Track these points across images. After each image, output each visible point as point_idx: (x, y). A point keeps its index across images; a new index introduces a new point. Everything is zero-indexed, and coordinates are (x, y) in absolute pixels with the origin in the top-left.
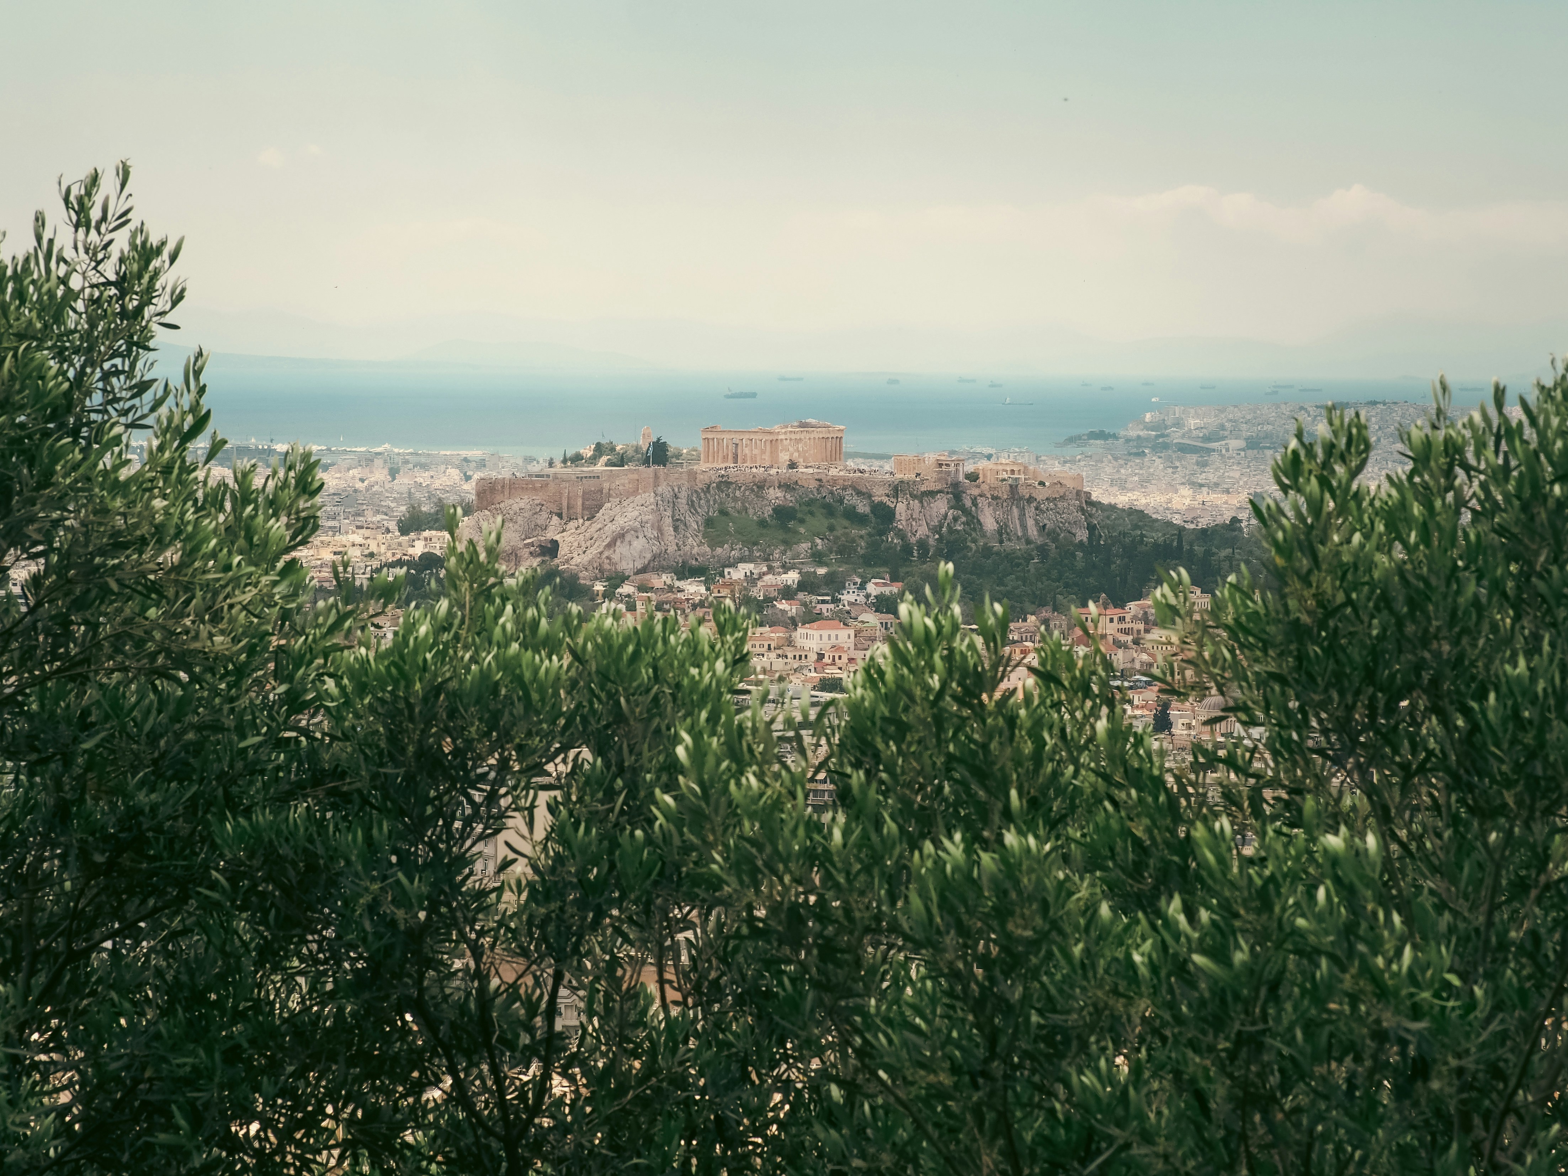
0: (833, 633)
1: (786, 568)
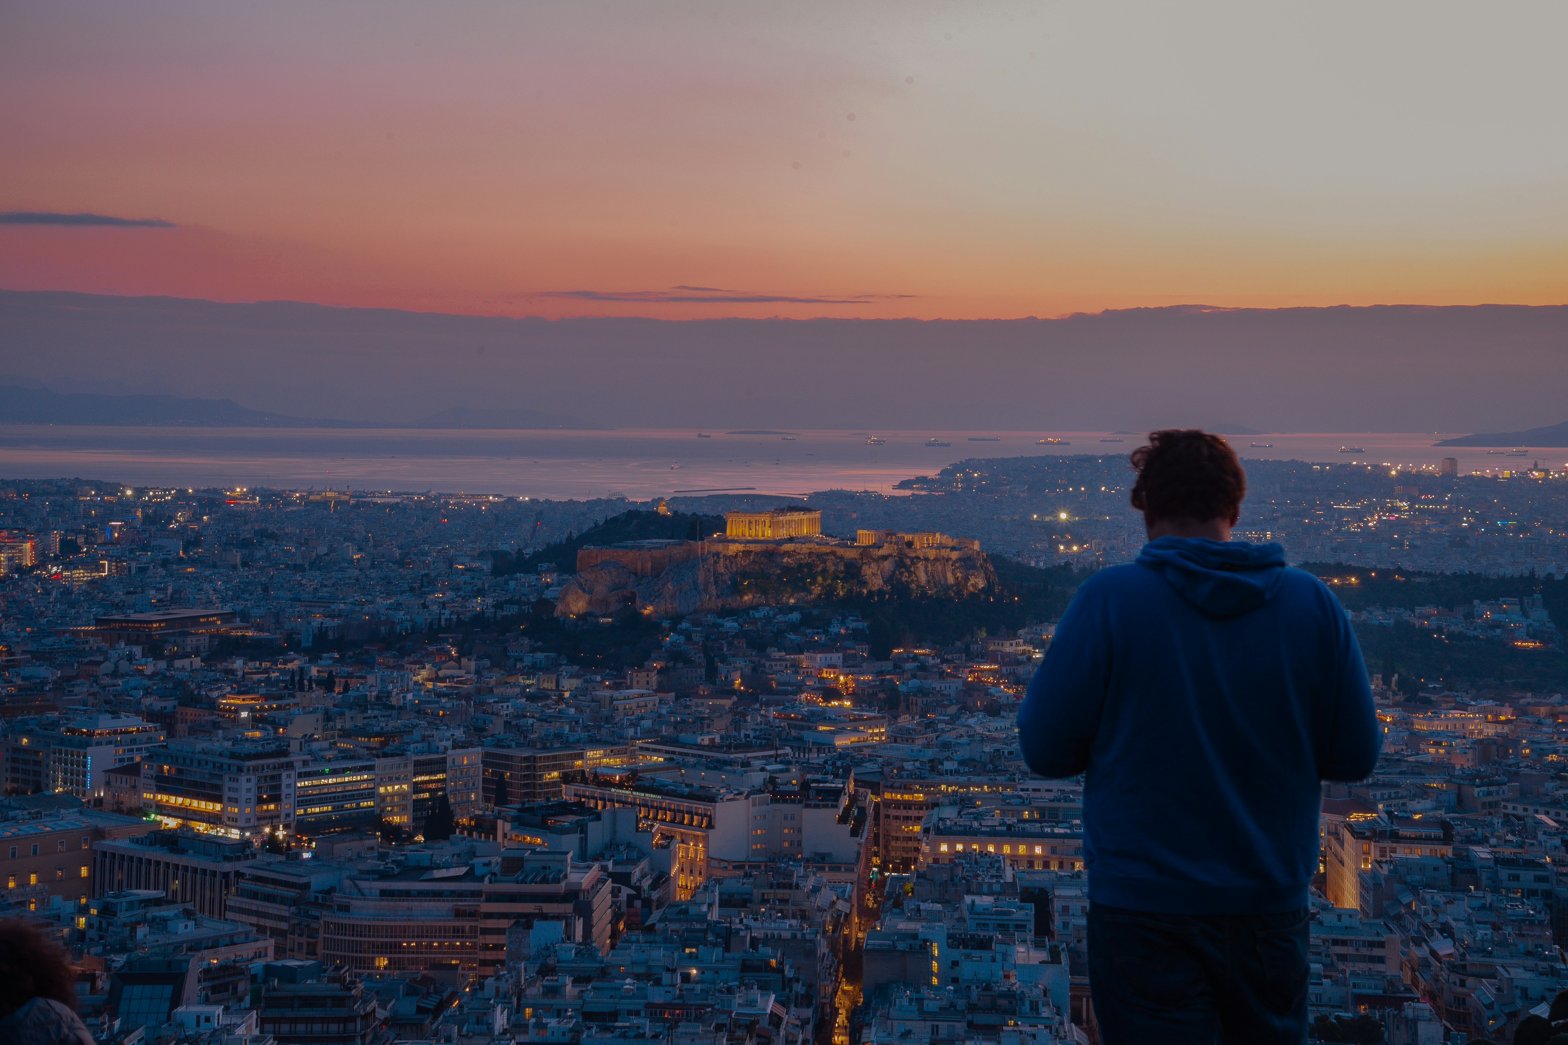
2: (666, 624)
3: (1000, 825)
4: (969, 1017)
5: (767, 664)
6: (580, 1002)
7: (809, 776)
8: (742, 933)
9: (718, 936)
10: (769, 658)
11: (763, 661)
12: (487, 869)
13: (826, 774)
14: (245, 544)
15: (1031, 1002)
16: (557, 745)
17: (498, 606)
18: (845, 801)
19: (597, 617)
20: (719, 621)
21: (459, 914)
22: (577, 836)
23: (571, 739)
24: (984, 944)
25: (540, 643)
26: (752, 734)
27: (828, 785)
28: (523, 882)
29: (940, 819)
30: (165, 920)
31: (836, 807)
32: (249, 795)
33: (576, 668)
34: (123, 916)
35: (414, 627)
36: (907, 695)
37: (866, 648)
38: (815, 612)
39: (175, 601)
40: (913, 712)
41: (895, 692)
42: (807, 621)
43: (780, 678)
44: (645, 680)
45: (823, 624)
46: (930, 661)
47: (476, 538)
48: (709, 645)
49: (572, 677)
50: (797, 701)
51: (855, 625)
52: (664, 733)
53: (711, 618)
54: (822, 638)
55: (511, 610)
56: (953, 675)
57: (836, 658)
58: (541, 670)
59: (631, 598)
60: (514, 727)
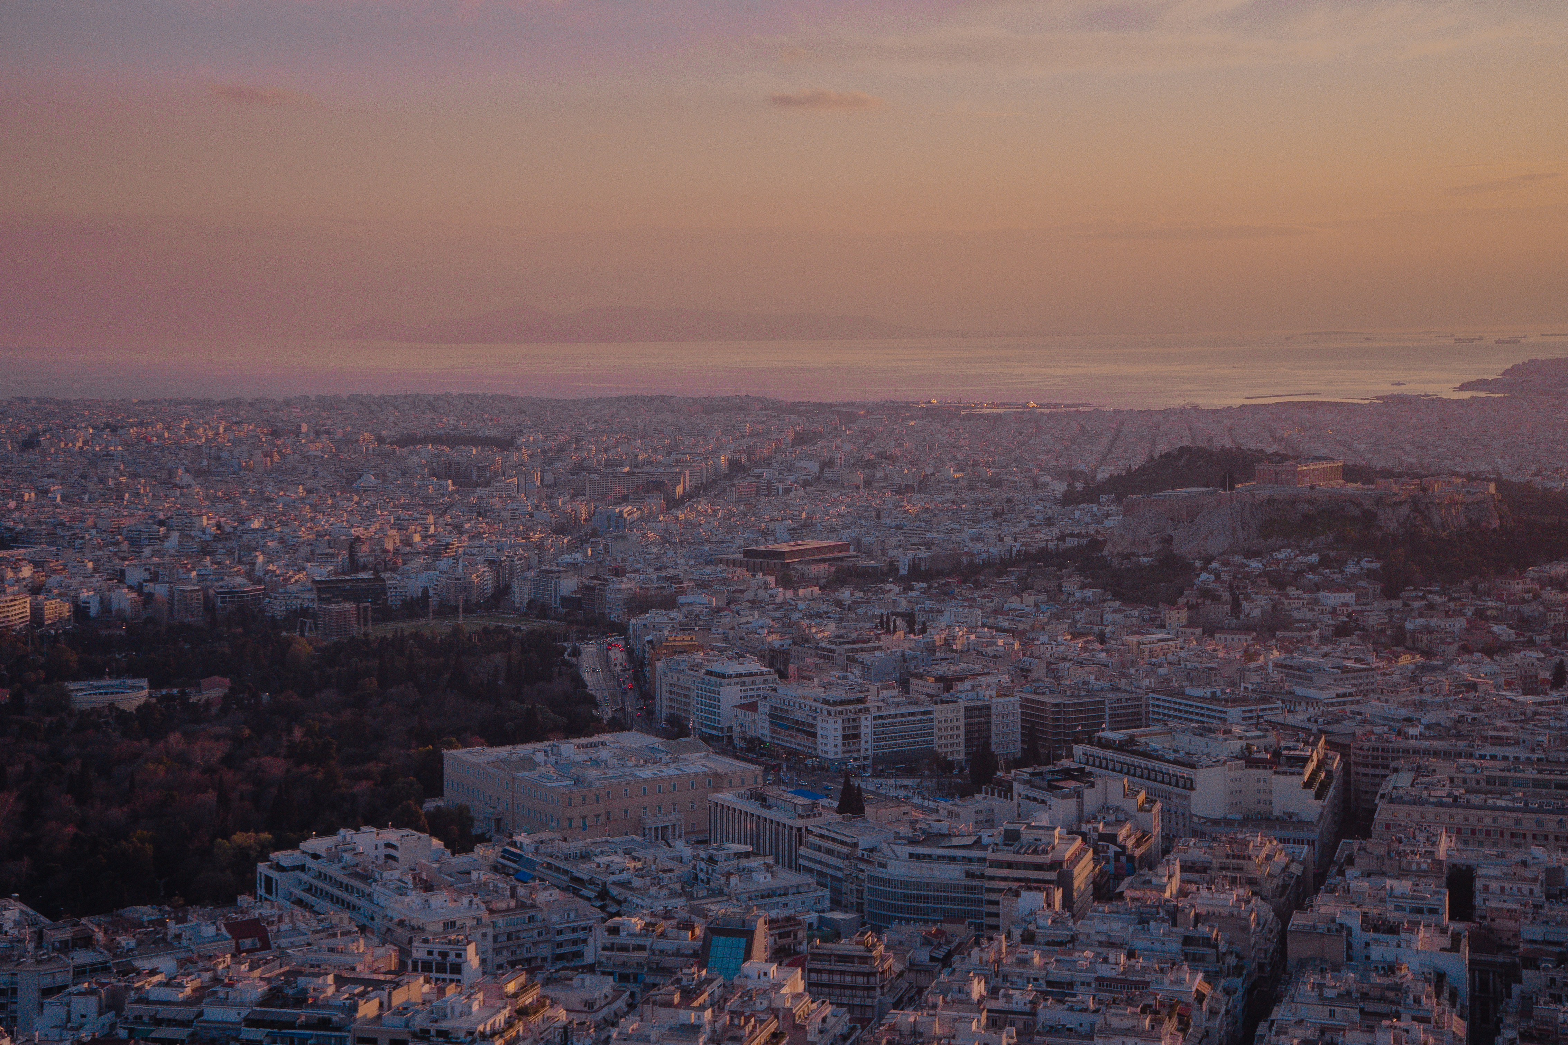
0: (1342, 595)
1: (1310, 552)
2: (1198, 564)
3: (1448, 796)
4: (1361, 1004)
5: (1286, 602)
6: (1044, 972)
7: (1282, 744)
8: (1187, 911)
9: (1168, 912)
10: (1287, 596)
11: (1283, 599)
12: (991, 839)
13: (1298, 741)
14: (870, 465)
15: (1414, 997)
16: (1083, 693)
17: (1062, 538)
18: (1311, 767)
19: (1138, 556)
20: (1246, 561)
21: (969, 875)
22: (1075, 800)
23: (1096, 688)
24: (1393, 929)
25: (1090, 580)
26: (1250, 687)
27: (1298, 753)
28: (1018, 853)
29: (1394, 788)
30: (751, 871)
31: (1301, 774)
32: (836, 734)
33: (1118, 603)
34: (722, 866)
35: (989, 559)
36: (1413, 632)
37: (1378, 587)
38: (1333, 554)
39: (807, 527)
40: (1417, 649)
41: (1402, 629)
42: (1324, 562)
43: (1297, 615)
44: (1176, 617)
45: (1340, 564)
46: (1438, 599)
47: (1059, 456)
48: (1235, 583)
49: (1114, 612)
50: (1310, 638)
51: (1369, 565)
52: (1175, 684)
53: (1239, 559)
54: (1338, 578)
55: (1071, 542)
56: (1459, 613)
57: (1349, 597)
58: (1089, 604)
59: (1169, 540)
60: (1053, 670)
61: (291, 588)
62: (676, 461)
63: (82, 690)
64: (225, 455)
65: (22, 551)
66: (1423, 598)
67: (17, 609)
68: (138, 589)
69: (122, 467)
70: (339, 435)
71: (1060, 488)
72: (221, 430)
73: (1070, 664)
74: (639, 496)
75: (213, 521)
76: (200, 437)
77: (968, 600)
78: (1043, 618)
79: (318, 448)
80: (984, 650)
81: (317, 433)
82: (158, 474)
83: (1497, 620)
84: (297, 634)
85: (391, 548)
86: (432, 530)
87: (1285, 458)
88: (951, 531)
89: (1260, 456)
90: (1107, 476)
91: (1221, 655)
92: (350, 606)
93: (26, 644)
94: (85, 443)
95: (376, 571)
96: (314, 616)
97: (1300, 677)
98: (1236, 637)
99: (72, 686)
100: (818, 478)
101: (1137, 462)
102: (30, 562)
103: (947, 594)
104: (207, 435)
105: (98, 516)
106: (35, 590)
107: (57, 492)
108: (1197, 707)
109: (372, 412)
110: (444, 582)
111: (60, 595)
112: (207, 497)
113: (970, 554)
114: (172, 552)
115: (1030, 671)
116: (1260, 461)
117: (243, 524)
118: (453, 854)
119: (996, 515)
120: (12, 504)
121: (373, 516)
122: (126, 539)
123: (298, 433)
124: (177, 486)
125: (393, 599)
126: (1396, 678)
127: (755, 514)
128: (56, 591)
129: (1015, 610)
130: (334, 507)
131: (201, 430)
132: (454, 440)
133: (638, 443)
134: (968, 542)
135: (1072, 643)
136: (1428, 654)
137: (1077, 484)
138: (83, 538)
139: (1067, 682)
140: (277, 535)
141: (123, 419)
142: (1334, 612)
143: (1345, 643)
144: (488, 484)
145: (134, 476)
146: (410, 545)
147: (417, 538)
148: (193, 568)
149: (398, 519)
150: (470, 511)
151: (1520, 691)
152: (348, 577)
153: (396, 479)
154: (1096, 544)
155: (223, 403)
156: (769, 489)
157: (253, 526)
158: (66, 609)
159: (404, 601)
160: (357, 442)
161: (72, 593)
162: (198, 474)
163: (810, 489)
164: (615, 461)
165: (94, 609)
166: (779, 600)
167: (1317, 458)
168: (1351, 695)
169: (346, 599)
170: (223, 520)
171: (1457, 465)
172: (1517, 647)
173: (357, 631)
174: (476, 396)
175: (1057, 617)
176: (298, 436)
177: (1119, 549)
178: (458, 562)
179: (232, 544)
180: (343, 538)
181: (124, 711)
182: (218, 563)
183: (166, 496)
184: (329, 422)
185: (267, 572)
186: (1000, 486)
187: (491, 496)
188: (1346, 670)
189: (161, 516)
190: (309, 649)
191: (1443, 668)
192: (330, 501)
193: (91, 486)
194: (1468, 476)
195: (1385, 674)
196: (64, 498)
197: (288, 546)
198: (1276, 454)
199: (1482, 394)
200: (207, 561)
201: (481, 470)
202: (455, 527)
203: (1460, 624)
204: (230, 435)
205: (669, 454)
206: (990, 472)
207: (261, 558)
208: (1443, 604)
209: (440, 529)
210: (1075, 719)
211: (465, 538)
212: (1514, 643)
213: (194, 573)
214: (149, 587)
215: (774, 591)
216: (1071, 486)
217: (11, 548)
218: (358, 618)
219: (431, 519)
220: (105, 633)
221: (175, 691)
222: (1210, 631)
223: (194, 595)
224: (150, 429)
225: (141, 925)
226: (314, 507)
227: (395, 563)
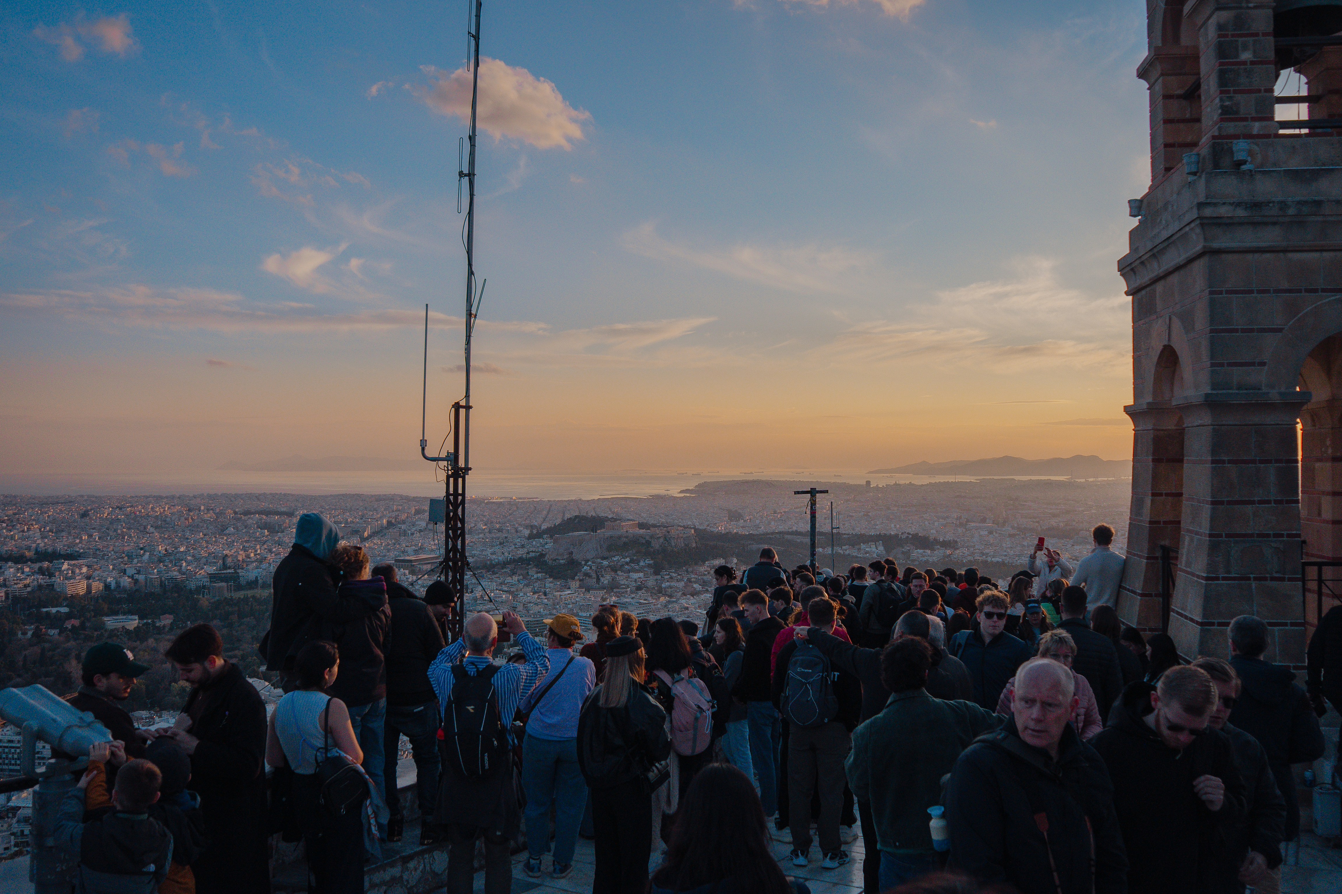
0: (639, 574)
1: (626, 557)
2: (583, 563)
5: (617, 577)
10: (618, 575)
11: (616, 576)
17: (528, 553)
19: (560, 560)
20: (602, 561)
23: (543, 614)
25: (540, 570)
33: (552, 579)
35: (498, 562)
36: (665, 588)
37: (652, 570)
38: (635, 558)
39: (421, 549)
40: (666, 595)
41: (661, 587)
42: (632, 561)
43: (622, 582)
44: (574, 584)
45: (637, 562)
46: (674, 575)
47: (526, 519)
48: (598, 570)
49: (550, 583)
50: (626, 591)
51: (649, 562)
52: (575, 611)
53: (599, 560)
54: (637, 567)
55: (532, 555)
56: (682, 580)
57: (641, 575)
58: (539, 580)
59: (572, 553)
60: (526, 607)
61: (197, 576)
62: (365, 521)
63: (110, 620)
64: (168, 519)
65: (81, 561)
66: (669, 575)
67: (81, 586)
68: (132, 577)
69: (124, 525)
70: (218, 511)
71: (527, 532)
72: (166, 509)
73: (533, 604)
74: (349, 536)
75: (164, 548)
76: (157, 512)
77: (489, 579)
78: (521, 586)
79: (209, 516)
80: (497, 599)
81: (208, 510)
82: (140, 528)
83: (695, 582)
84: (201, 596)
85: (241, 560)
86: (259, 552)
87: (616, 520)
88: (482, 550)
89: (607, 519)
90: (546, 527)
91: (593, 599)
92: (224, 584)
93: (85, 601)
94: (108, 514)
95: (235, 570)
96: (209, 589)
97: (623, 607)
98: (598, 592)
99: (106, 619)
100: (426, 529)
101: (558, 522)
102: (86, 566)
103: (481, 577)
104: (160, 511)
105: (114, 546)
106: (88, 578)
107: (96, 535)
108: (584, 620)
109: (231, 501)
110: (264, 574)
111: (99, 580)
112: (161, 538)
113: (491, 560)
114: (146, 561)
115: (516, 608)
116: (607, 521)
117: (177, 549)
118: (274, 688)
119: (501, 544)
120: (78, 541)
121: (233, 545)
122: (126, 556)
123: (200, 510)
124: (147, 533)
125: (243, 581)
126: (659, 606)
127: (399, 544)
128: (97, 578)
129: (510, 583)
130: (216, 542)
131: (158, 508)
132: (268, 513)
133: (348, 514)
134: (489, 555)
135: (533, 596)
136: (670, 596)
137: (534, 531)
138: (108, 555)
139: (532, 612)
140: (191, 554)
141: (124, 504)
142: (635, 581)
143: (640, 593)
144: (283, 532)
145: (129, 529)
146: (250, 558)
147: (252, 555)
148: (155, 568)
149: (244, 547)
150: (275, 543)
151: (704, 609)
152: (223, 572)
153: (243, 530)
154: (542, 555)
155: (167, 497)
156: (405, 533)
157: (181, 550)
158: (101, 586)
159: (247, 582)
160: (225, 514)
161: (104, 579)
162: (156, 528)
163: (422, 533)
164: (338, 521)
165: (113, 586)
166: (410, 580)
167: (628, 520)
168: (642, 613)
169: (222, 581)
170: (168, 547)
171: (680, 522)
172: (702, 593)
173: (227, 595)
174: (277, 494)
175: (527, 585)
176: (199, 511)
177: (552, 557)
178: (270, 565)
179: (172, 558)
180: (220, 555)
181: (128, 629)
182: (166, 566)
183: (143, 537)
184: (213, 505)
185: (188, 570)
186: (502, 532)
187: (284, 537)
188: (640, 604)
189: (141, 546)
190: (207, 603)
191: (676, 602)
192: (214, 539)
193: (111, 533)
194: (684, 527)
195: (655, 605)
196: (99, 538)
197: (196, 559)
198: (612, 518)
199: (688, 495)
200: (161, 565)
201: (280, 526)
202: (269, 550)
203: (681, 584)
204: (171, 511)
205: (362, 519)
206: (498, 526)
207: (184, 564)
208: (675, 577)
209: (262, 551)
210: (535, 627)
211: (273, 555)
212: (701, 591)
213: (156, 570)
214: (136, 576)
215: (408, 576)
216: (532, 531)
217: (78, 560)
218: (228, 590)
219: (258, 547)
220: (118, 596)
221: (150, 621)
222: (588, 590)
223: (156, 580)
224: (136, 508)
225: (142, 719)
226: (207, 542)
227: (243, 566)
